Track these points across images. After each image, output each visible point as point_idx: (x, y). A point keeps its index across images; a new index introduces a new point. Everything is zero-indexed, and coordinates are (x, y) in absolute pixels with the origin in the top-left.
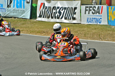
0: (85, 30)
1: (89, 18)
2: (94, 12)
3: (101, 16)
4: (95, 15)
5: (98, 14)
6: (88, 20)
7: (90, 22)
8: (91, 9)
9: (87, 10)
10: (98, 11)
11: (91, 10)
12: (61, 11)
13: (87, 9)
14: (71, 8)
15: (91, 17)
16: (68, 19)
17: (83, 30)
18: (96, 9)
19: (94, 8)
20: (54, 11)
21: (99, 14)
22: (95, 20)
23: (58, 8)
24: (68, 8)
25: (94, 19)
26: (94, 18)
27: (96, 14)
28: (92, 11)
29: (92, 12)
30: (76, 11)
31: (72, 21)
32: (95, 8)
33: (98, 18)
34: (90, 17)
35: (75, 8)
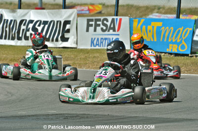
0: (98, 57)
1: (95, 39)
2: (104, 28)
3: (118, 35)
4: (106, 33)
5: (111, 31)
6: (92, 42)
7: (98, 45)
8: (98, 23)
9: (91, 25)
10: (112, 26)
11: (99, 25)
12: (36, 26)
13: (91, 23)
14: (57, 22)
15: (100, 37)
16: (53, 40)
17: (95, 57)
18: (109, 24)
19: (105, 22)
20: (23, 27)
21: (114, 31)
22: (107, 41)
23: (31, 21)
24: (51, 21)
25: (104, 41)
26: (106, 39)
27: (109, 31)
28: (102, 26)
29: (102, 29)
30: (68, 27)
31: (61, 44)
32: (107, 21)
33: (113, 39)
34: (97, 37)
35: (67, 22)
